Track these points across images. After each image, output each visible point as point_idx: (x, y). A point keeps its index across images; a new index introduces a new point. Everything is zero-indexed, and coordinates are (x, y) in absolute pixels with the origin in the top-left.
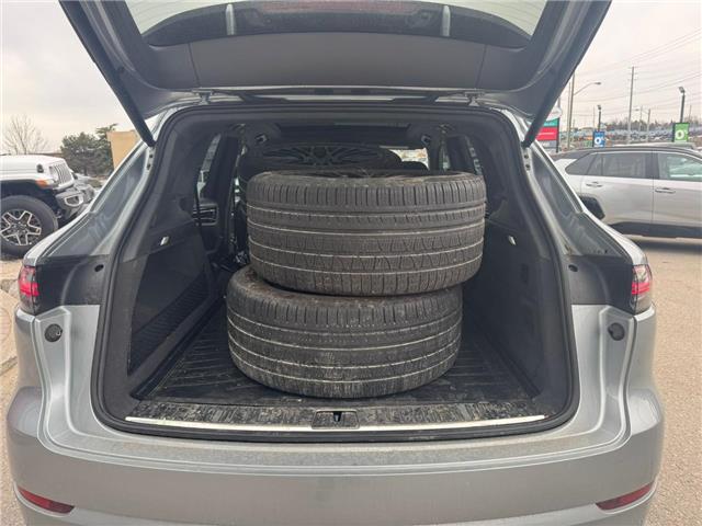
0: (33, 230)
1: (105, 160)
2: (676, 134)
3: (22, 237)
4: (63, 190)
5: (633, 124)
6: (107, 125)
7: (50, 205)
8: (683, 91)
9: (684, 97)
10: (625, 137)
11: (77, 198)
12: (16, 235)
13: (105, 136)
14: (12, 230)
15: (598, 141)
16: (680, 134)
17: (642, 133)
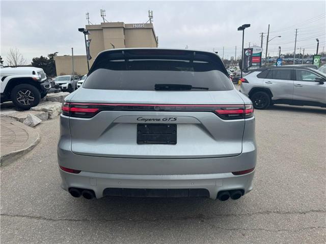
0: (30, 98)
1: (52, 68)
2: (315, 60)
3: (26, 101)
4: (43, 82)
5: (296, 55)
6: (53, 53)
7: (38, 88)
8: (318, 41)
9: (318, 43)
10: (292, 61)
11: (49, 85)
12: (24, 100)
13: (52, 58)
14: (22, 98)
15: (279, 63)
16: (316, 61)
17: (301, 60)
